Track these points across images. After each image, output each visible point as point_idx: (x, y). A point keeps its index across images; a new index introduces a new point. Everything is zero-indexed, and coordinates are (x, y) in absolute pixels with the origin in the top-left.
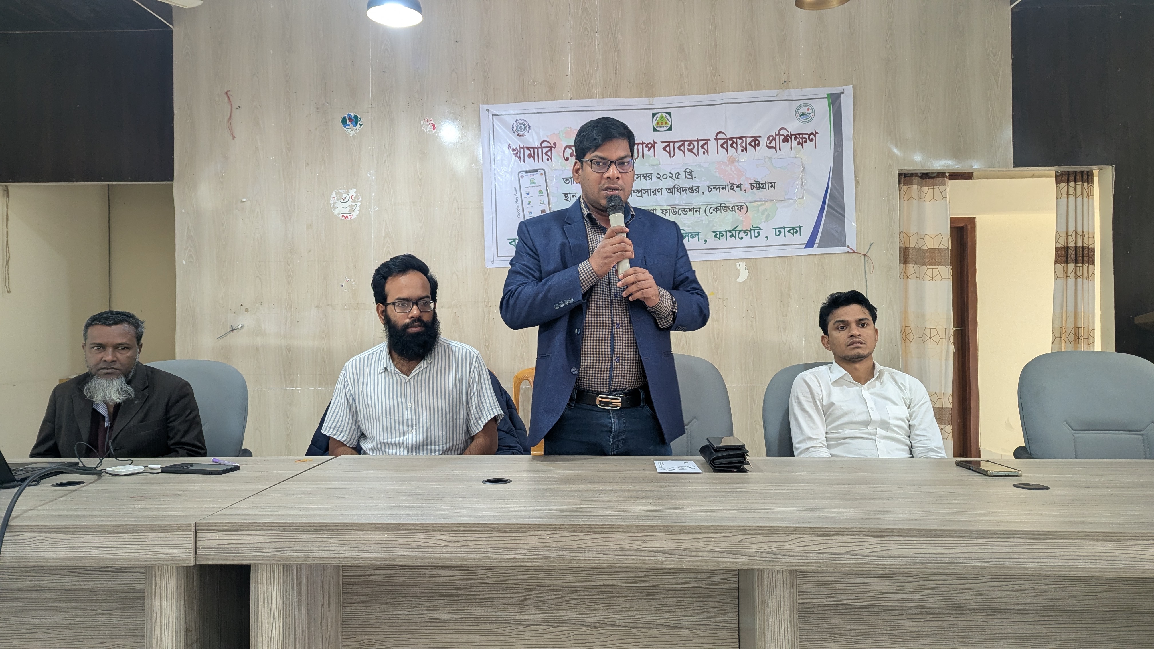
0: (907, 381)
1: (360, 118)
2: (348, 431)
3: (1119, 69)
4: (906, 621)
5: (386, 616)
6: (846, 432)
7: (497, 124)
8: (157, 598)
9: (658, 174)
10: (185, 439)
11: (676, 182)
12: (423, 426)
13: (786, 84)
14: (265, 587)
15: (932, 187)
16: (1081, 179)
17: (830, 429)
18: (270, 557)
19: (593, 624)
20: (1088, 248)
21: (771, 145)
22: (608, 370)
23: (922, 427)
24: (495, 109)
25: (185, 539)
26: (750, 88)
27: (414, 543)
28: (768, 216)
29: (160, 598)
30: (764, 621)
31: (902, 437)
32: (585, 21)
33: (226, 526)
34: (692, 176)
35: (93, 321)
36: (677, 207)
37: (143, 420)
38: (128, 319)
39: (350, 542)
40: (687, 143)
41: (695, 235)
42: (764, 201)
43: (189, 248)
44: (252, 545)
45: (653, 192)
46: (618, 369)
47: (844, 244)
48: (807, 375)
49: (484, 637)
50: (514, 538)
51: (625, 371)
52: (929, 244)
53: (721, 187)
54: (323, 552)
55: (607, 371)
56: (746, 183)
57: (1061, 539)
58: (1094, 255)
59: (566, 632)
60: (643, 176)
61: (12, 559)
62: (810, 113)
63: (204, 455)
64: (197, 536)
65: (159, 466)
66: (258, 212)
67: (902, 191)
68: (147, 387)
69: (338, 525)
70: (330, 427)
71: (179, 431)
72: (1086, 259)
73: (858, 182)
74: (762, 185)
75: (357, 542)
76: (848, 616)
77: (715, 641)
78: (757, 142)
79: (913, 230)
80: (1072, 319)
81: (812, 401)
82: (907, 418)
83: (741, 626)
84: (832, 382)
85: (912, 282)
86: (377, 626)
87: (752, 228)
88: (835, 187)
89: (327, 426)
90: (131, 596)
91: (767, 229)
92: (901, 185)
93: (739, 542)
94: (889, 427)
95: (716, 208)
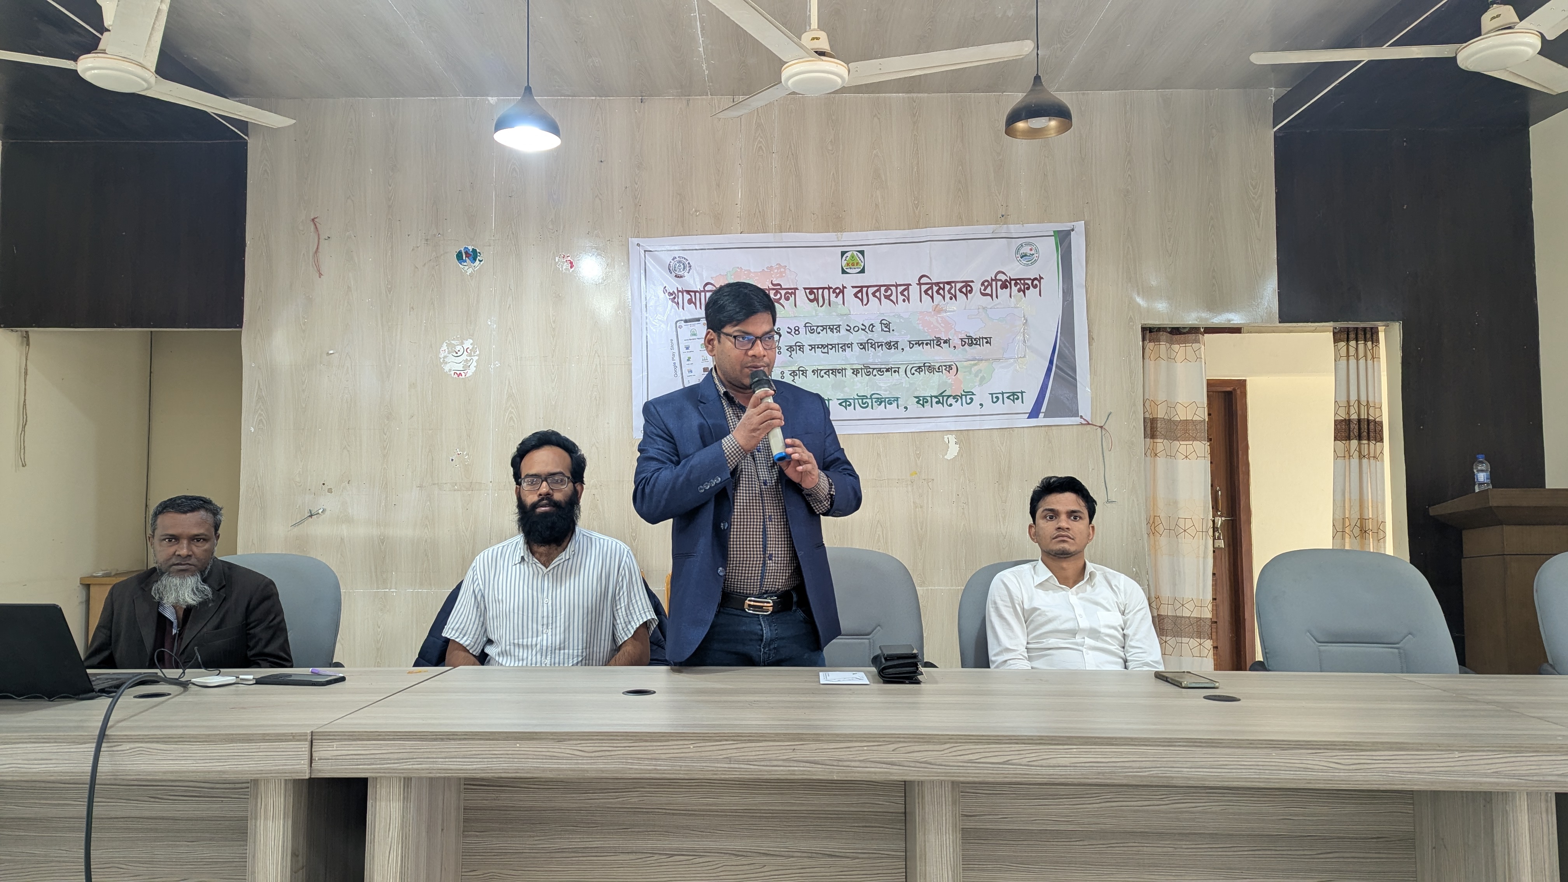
0: (1122, 583)
1: (479, 253)
2: (473, 633)
3: (1405, 206)
4: (1087, 847)
5: (512, 845)
6: (1049, 642)
7: (650, 263)
8: (263, 818)
9: (848, 325)
10: (268, 650)
11: (870, 335)
12: (560, 627)
13: (1004, 219)
14: (383, 804)
15: (1184, 345)
16: (1363, 337)
17: (1033, 638)
18: (391, 769)
19: (744, 854)
20: (1375, 421)
21: (986, 292)
22: (760, 568)
23: (1137, 637)
24: (647, 243)
25: (300, 750)
26: (960, 222)
27: (548, 754)
28: (983, 378)
29: (266, 818)
30: (925, 841)
31: (1115, 648)
32: (759, 138)
33: (345, 735)
34: (889, 329)
35: (164, 508)
36: (871, 366)
37: (218, 627)
38: (206, 505)
39: (480, 752)
40: (883, 289)
41: (894, 401)
42: (979, 360)
43: (260, 411)
44: (372, 756)
45: (841, 348)
46: (771, 568)
47: (1076, 414)
48: (1006, 575)
49: (622, 869)
50: (655, 748)
51: (778, 570)
52: (1182, 415)
53: (925, 342)
54: (450, 763)
55: (758, 570)
56: (956, 338)
57: (1224, 747)
58: (1382, 430)
59: (714, 863)
60: (829, 328)
61: (109, 772)
62: (1033, 254)
63: (292, 667)
64: (313, 747)
65: (251, 677)
66: (348, 368)
67: (1147, 350)
68: (224, 586)
69: (466, 733)
70: (453, 629)
71: (260, 639)
72: (1372, 434)
73: (1093, 339)
74: (975, 340)
75: (487, 752)
76: (1025, 843)
77: (879, 872)
78: (969, 288)
79: (1161, 397)
80: (1357, 508)
81: (1010, 605)
82: (1120, 626)
83: (908, 854)
84: (1035, 585)
85: (1161, 461)
86: (502, 857)
87: (963, 393)
88: (1064, 344)
89: (449, 628)
90: (220, 824)
91: (981, 395)
92: (1146, 342)
93: (893, 751)
94: (1099, 636)
95: (919, 368)
